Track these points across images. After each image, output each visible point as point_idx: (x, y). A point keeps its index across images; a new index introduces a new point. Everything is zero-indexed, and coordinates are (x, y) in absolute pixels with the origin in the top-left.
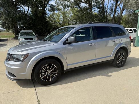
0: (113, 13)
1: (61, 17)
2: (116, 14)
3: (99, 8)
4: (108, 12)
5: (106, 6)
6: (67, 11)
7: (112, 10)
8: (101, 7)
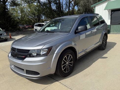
0: (68, 8)
1: (19, 12)
2: (70, 9)
3: (56, 4)
4: (64, 7)
5: (62, 2)
6: (25, 7)
7: (67, 5)
8: (57, 3)
